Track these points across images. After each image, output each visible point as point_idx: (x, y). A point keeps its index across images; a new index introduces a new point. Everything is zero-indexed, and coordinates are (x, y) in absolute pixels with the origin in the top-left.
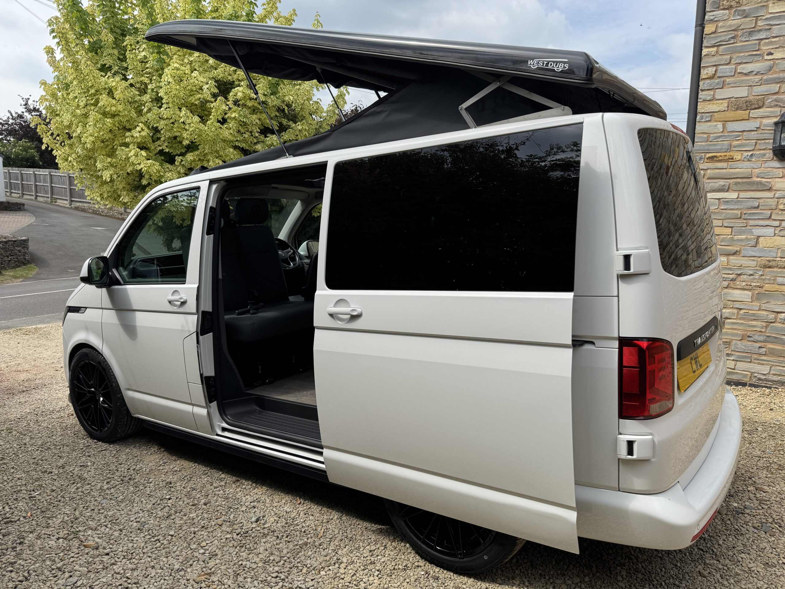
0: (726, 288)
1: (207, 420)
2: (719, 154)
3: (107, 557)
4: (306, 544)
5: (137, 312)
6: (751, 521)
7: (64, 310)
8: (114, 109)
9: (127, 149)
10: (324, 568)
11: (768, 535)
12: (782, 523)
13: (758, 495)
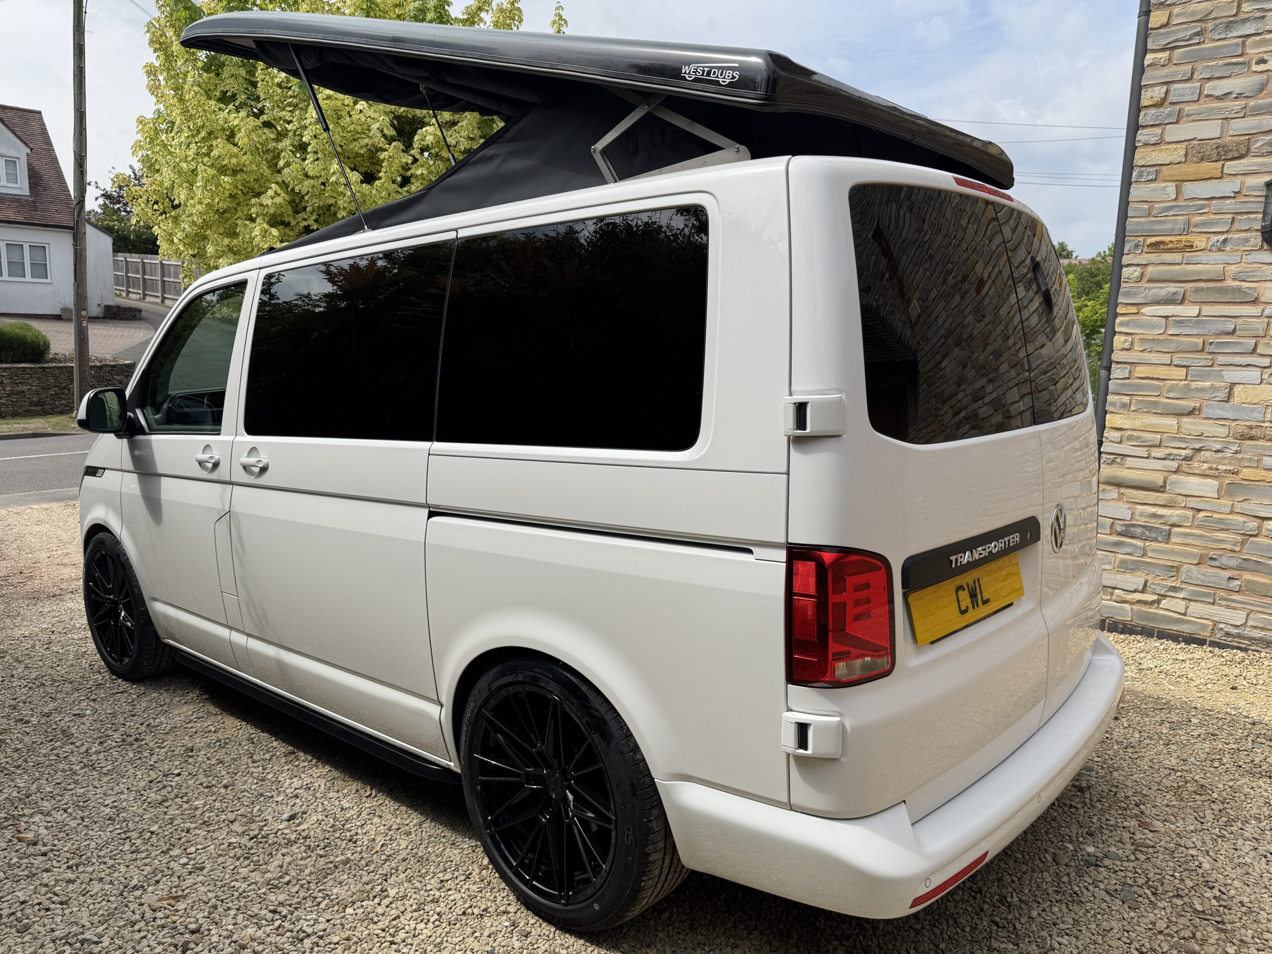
0: (1175, 472)
2: (1168, 239)
3: (44, 858)
4: (348, 861)
6: (1106, 881)
7: (83, 470)
8: (234, 161)
9: (253, 225)
10: (353, 903)
11: (1126, 906)
12: (1160, 888)
13: (1138, 836)
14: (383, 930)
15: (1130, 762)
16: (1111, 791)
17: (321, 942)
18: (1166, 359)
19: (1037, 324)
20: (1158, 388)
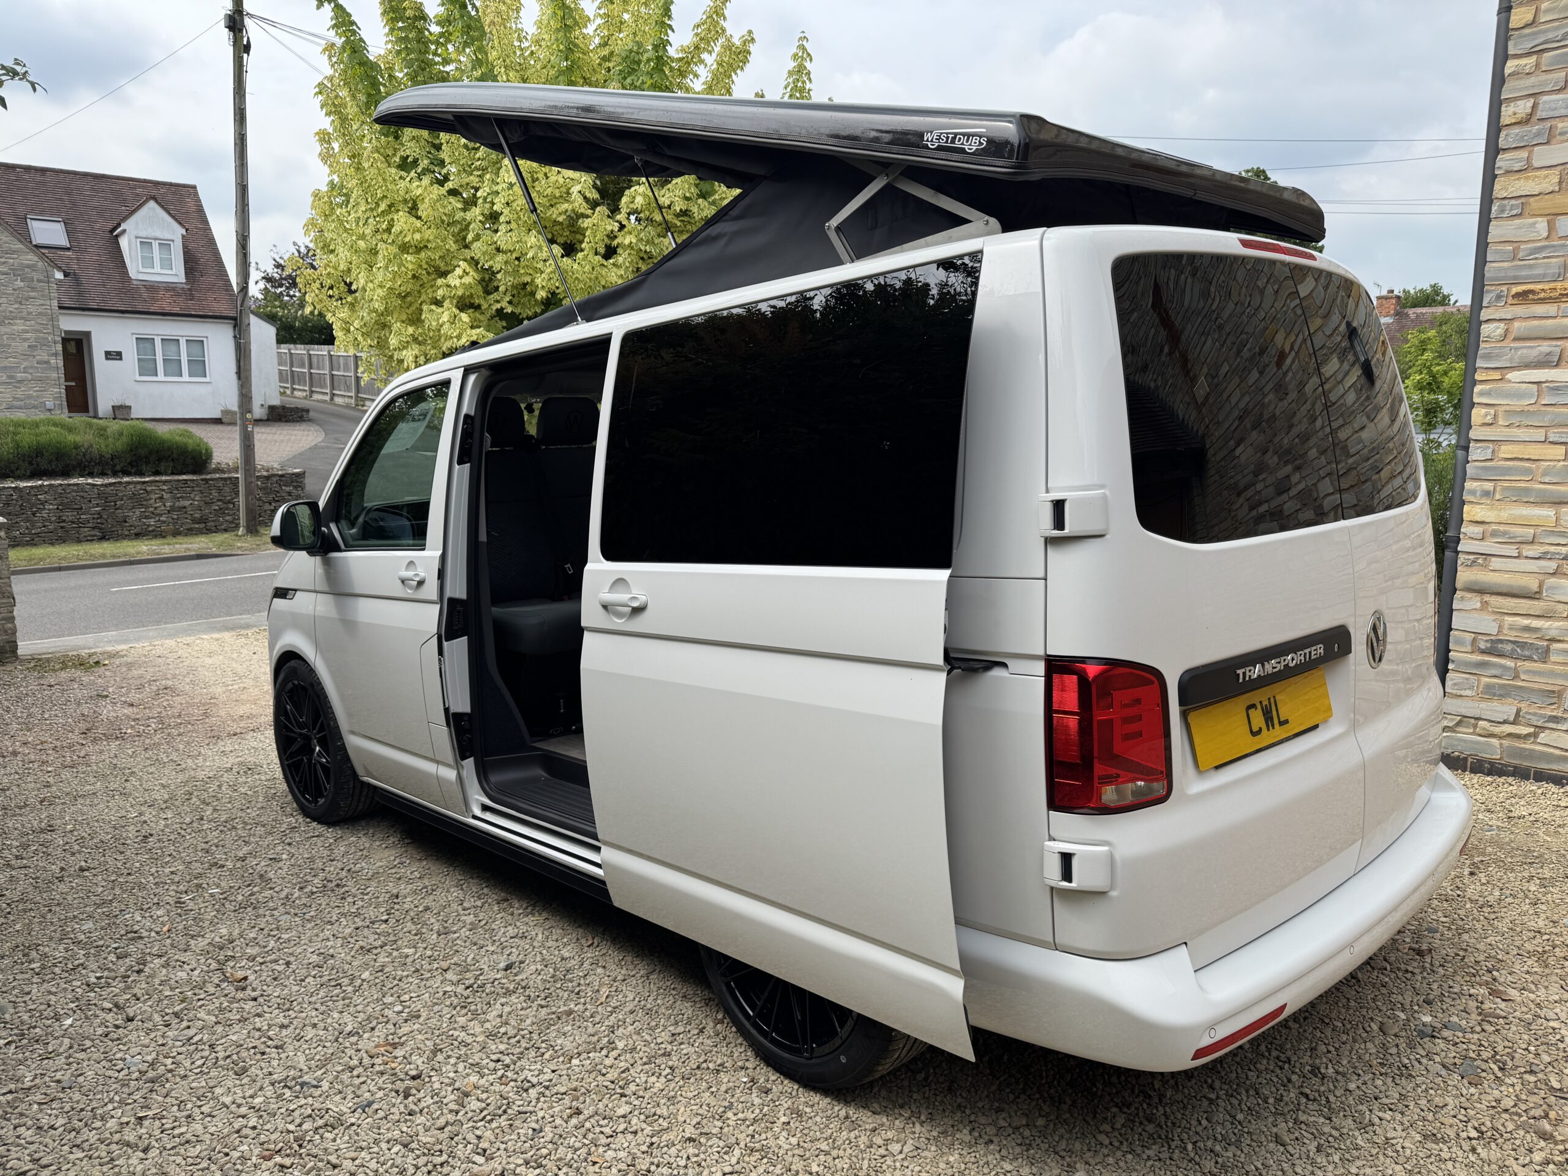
0: (1554, 574)
1: (457, 789)
2: (1540, 286)
3: (254, 1003)
4: (570, 1013)
5: (361, 600)
6: (1443, 1054)
7: (272, 592)
8: (417, 236)
9: (440, 310)
10: (579, 1054)
11: (1465, 1081)
12: (1510, 1063)
13: (1487, 1005)
14: (613, 1082)
15: (1485, 923)
16: (1457, 955)
17: (547, 1093)
18: (1540, 435)
19: (1355, 403)
20: (1528, 471)
